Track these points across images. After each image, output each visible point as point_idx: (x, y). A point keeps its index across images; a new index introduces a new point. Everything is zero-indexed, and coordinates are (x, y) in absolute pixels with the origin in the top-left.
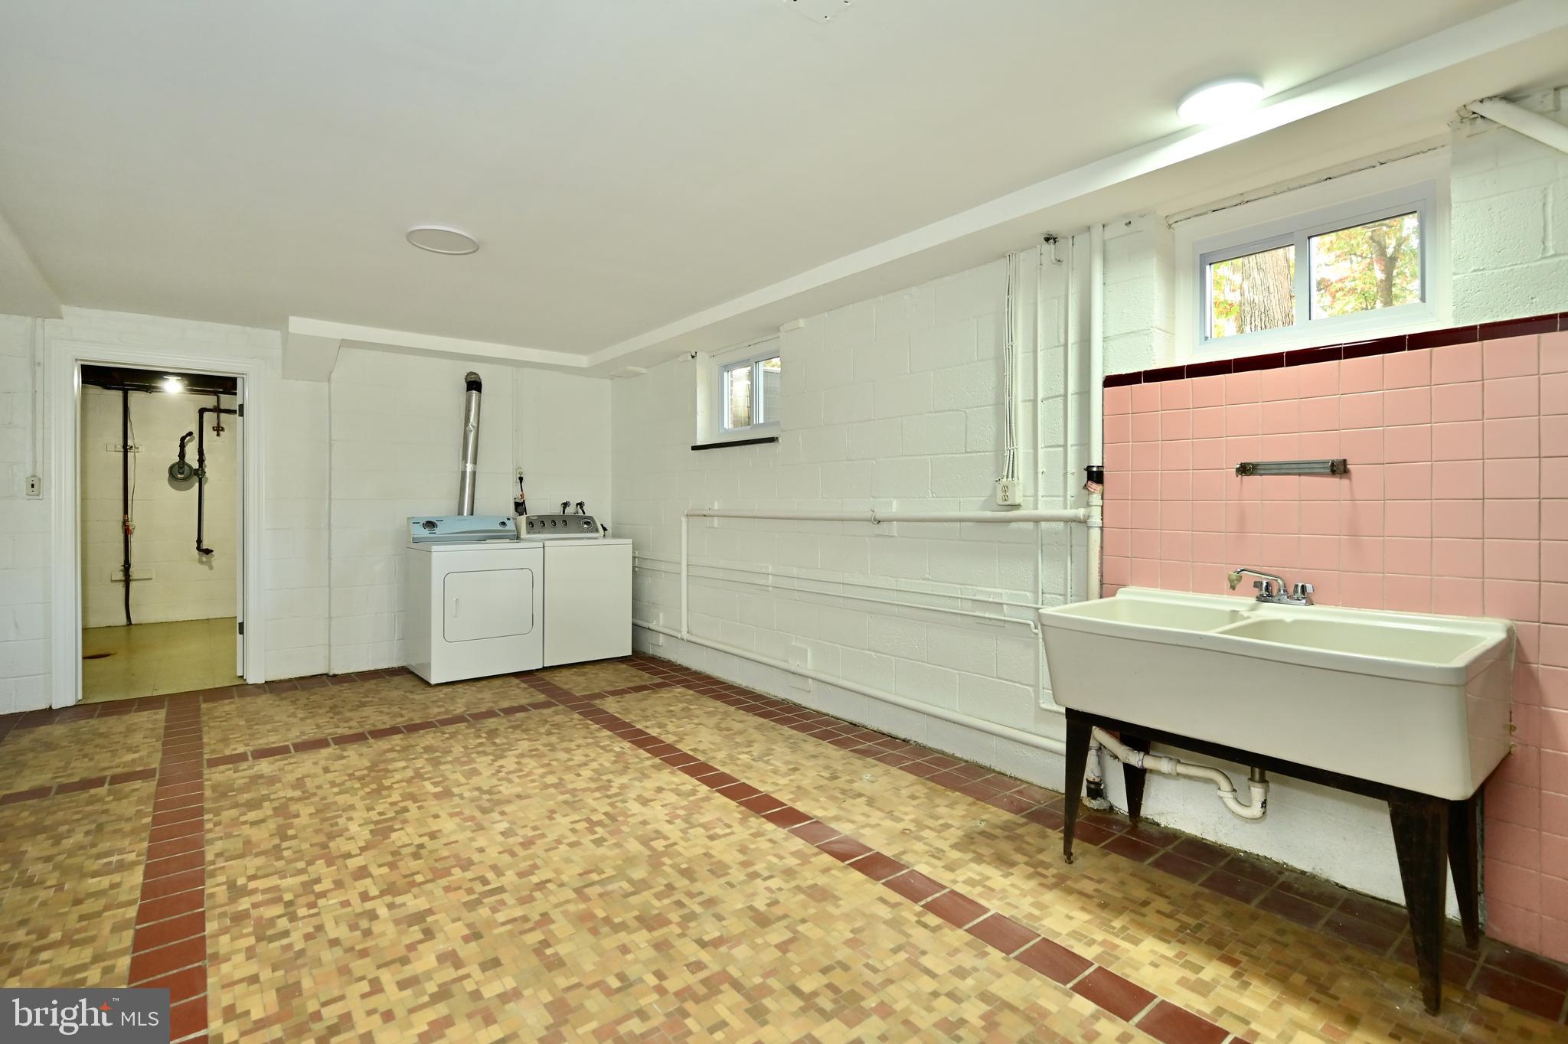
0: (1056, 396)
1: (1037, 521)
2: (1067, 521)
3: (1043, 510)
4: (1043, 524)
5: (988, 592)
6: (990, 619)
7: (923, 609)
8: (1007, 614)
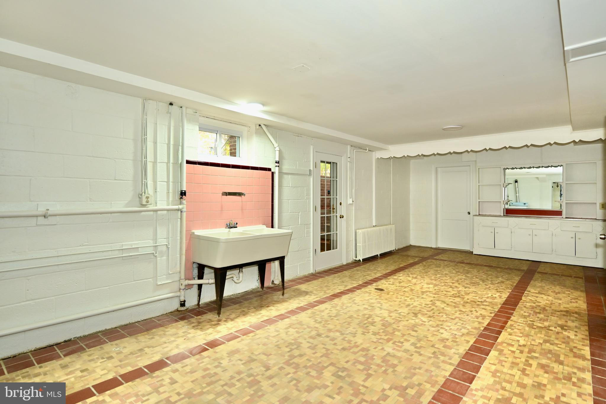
0: (164, 163)
1: (156, 211)
2: (168, 210)
3: (159, 207)
4: (159, 212)
5: (127, 244)
6: (131, 256)
7: (86, 261)
8: (141, 252)
